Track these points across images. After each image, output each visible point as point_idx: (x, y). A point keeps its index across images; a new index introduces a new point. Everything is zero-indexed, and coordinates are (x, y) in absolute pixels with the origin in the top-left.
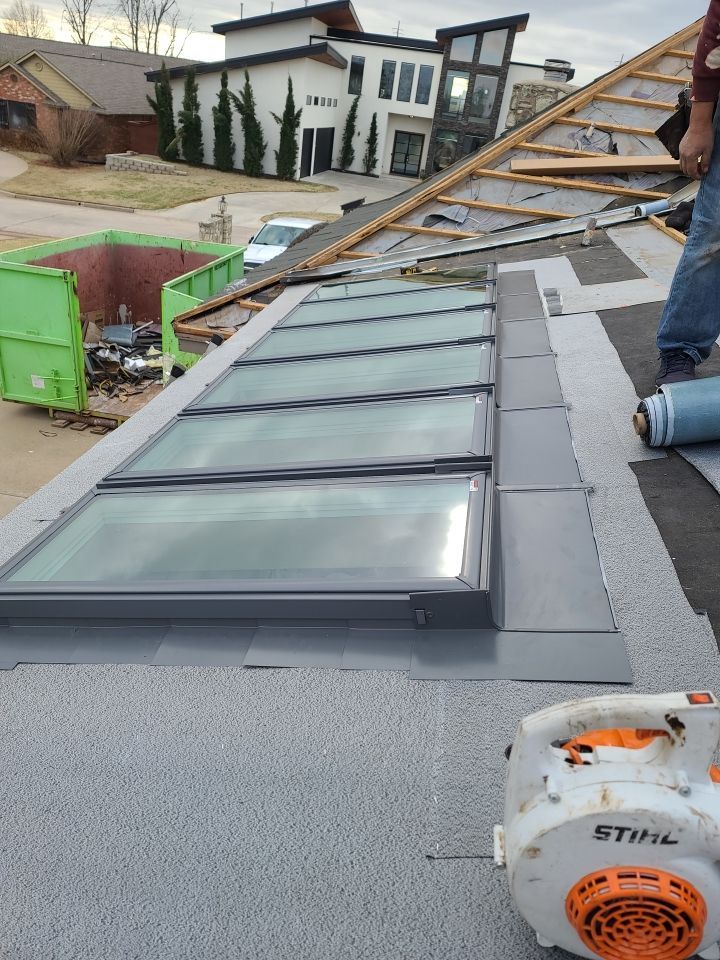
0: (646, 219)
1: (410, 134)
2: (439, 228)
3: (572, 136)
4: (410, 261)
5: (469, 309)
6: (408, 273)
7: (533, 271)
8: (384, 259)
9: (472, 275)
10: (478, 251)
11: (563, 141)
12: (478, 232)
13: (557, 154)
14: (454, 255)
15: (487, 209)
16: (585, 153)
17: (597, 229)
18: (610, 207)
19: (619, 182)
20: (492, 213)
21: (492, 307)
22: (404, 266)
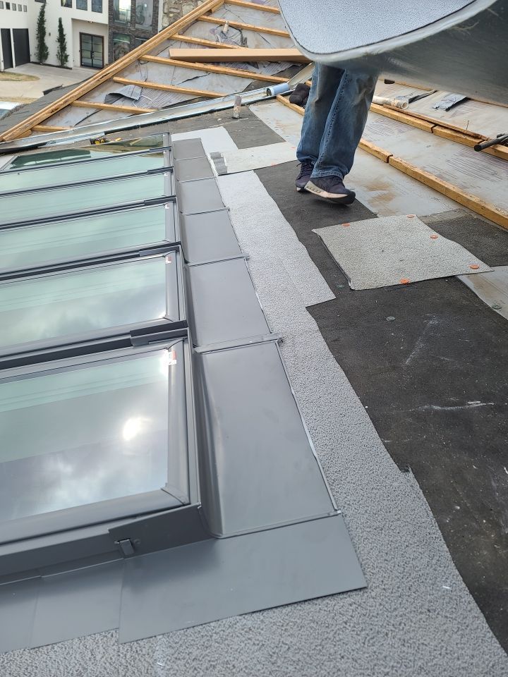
0: (275, 98)
1: (92, 36)
2: (118, 104)
3: (213, 31)
4: (99, 133)
5: (151, 172)
6: (97, 143)
7: (200, 139)
8: (75, 132)
9: (151, 144)
10: (154, 124)
11: (207, 34)
12: (152, 108)
13: (204, 46)
14: (135, 127)
15: (157, 89)
16: (225, 45)
17: (242, 105)
18: (248, 89)
19: (252, 68)
20: (161, 92)
21: (170, 170)
22: (93, 137)
